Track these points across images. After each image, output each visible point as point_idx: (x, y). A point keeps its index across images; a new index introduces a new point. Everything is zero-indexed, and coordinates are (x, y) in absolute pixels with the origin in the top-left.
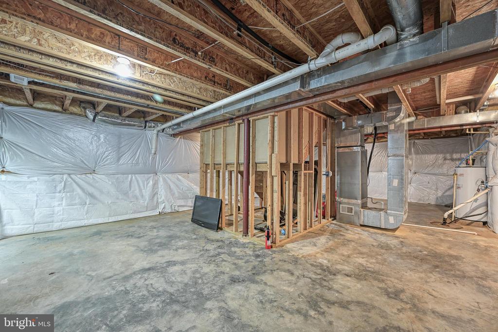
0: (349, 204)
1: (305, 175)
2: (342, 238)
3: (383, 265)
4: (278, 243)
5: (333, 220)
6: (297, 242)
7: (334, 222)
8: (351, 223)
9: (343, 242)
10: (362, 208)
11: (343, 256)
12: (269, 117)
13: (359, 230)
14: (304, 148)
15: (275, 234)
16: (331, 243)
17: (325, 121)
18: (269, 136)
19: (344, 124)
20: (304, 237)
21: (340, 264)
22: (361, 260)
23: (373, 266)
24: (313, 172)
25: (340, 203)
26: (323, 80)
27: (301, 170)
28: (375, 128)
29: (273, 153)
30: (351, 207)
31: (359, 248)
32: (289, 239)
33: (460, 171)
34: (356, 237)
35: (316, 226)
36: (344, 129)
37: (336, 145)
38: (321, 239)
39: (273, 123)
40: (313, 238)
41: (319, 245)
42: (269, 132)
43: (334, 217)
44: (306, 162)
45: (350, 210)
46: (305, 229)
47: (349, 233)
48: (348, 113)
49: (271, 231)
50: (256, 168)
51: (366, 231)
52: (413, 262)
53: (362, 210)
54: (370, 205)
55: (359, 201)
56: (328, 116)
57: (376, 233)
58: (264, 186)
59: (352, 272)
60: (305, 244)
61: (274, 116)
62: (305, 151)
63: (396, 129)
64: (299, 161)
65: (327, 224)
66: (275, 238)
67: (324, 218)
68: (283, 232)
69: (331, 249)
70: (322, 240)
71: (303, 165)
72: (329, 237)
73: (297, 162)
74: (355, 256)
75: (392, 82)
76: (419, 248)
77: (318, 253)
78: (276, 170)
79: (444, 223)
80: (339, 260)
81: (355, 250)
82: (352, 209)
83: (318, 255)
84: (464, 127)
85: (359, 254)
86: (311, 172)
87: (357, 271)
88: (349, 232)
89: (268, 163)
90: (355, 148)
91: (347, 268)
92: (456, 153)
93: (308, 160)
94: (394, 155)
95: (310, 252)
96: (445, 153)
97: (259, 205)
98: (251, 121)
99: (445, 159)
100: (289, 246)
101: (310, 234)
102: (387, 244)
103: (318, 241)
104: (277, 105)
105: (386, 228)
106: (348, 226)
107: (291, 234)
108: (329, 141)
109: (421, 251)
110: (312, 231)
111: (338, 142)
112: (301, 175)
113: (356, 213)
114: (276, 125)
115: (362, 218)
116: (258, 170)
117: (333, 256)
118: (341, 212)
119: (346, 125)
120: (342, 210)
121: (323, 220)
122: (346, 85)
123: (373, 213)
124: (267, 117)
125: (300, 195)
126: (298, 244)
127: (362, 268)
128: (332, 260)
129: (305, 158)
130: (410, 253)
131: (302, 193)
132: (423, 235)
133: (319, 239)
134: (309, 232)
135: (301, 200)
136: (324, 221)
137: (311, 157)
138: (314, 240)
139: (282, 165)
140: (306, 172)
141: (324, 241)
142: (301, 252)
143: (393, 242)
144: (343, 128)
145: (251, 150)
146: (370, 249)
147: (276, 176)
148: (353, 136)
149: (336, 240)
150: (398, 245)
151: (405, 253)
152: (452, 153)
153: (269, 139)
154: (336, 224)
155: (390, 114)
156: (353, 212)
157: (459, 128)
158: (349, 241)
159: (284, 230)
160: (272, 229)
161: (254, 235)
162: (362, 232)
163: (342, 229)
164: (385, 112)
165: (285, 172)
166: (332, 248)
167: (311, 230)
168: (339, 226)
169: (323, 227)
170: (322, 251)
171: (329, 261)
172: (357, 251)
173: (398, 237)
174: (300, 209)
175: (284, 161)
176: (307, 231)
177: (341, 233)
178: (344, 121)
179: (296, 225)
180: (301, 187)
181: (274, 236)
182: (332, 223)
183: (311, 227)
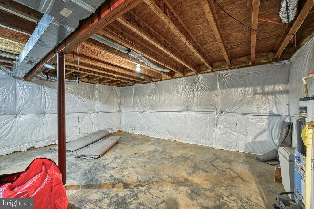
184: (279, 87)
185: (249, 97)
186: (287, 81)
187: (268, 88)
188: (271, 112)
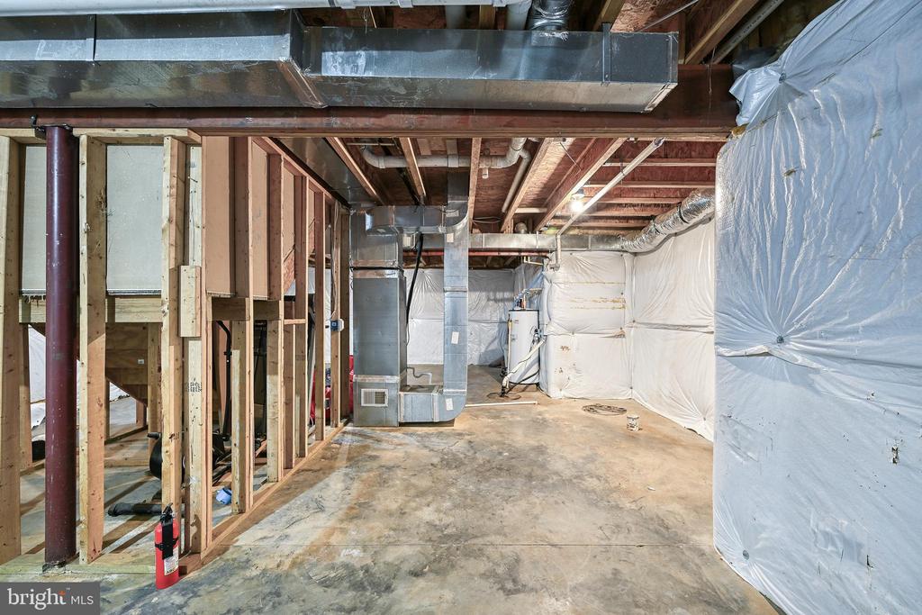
0: (378, 385)
1: (287, 329)
2: (375, 464)
3: (465, 507)
4: (207, 545)
5: (346, 424)
6: (270, 518)
7: (349, 428)
8: (382, 424)
9: (380, 475)
10: (401, 390)
11: (391, 515)
12: (167, 142)
13: (399, 435)
14: (283, 259)
15: (198, 524)
16: (356, 485)
17: (330, 208)
18: (167, 207)
19: (368, 219)
20: (287, 493)
21: (390, 544)
22: (427, 514)
23: (452, 519)
24: (305, 321)
25: (362, 386)
26: (362, 62)
27: (278, 318)
28: (421, 238)
29: (185, 262)
30: (383, 390)
31: (414, 480)
32: (244, 516)
33: (515, 315)
34: (400, 453)
35: (314, 449)
36: (371, 231)
37: (352, 263)
38: (332, 484)
39: (184, 166)
40: (311, 486)
41: (329, 504)
42: (166, 192)
43: (348, 416)
44: (287, 299)
45: (381, 397)
46: (288, 466)
47: (384, 449)
48: (378, 197)
49: (178, 523)
50: (112, 314)
51: (411, 435)
52: (501, 479)
53: (402, 393)
54: (411, 381)
55: (396, 377)
56: (335, 195)
57: (428, 435)
58: (152, 368)
59: (422, 558)
60: (294, 514)
61: (186, 144)
62: (285, 268)
63: (456, 244)
64: (270, 293)
65: (336, 438)
66: (197, 537)
67: (328, 424)
68: (222, 496)
69: (360, 505)
70: (335, 487)
71: (282, 303)
72: (348, 470)
73: (263, 296)
74: (413, 504)
75: (505, 126)
76: (495, 447)
77: (334, 529)
78: (195, 319)
79: (503, 394)
80: (386, 533)
81: (407, 488)
82: (383, 394)
83: (334, 540)
84: (523, 254)
85: (417, 496)
86: (302, 321)
87: (430, 549)
88: (384, 445)
89: (165, 294)
90: (388, 271)
91: (406, 552)
92: (499, 291)
93: (292, 293)
94: (452, 291)
95: (312, 539)
96: (489, 291)
97: (134, 420)
98: (83, 140)
99: (489, 300)
100: (245, 540)
101: (301, 478)
102: (454, 455)
103: (326, 494)
104: (199, 104)
105: (442, 420)
106: (378, 432)
107: (250, 494)
108: (337, 253)
109: (500, 454)
110: (306, 467)
111: (355, 256)
112: (276, 332)
113: (391, 401)
114: (195, 173)
115: (403, 409)
116: (119, 318)
117: (371, 525)
118: (363, 404)
119: (374, 222)
120: (365, 399)
121: (329, 428)
122: (417, 100)
123: (420, 397)
124: (159, 141)
125: (275, 384)
126: (272, 522)
127: (436, 535)
128: (371, 540)
129: (287, 288)
130: (489, 462)
131: (280, 378)
132: (490, 421)
133: (328, 485)
134: (298, 472)
135: (276, 396)
136: (329, 431)
137: (300, 286)
138: (313, 493)
139: (217, 302)
140: (288, 322)
141: (340, 486)
142: (286, 546)
143: (459, 446)
144: (368, 227)
145: (83, 248)
146: (431, 475)
147: (198, 338)
148: (386, 247)
149: (365, 475)
150: (468, 451)
151: (484, 465)
152: (495, 291)
153: (165, 213)
154: (354, 434)
155: (451, 214)
156: (386, 401)
157: (517, 254)
158: (390, 468)
159: (228, 489)
160: (185, 515)
161: (106, 544)
162: (408, 439)
163: (369, 442)
164: (443, 208)
165: (226, 323)
166: (362, 500)
167: (302, 464)
168: (360, 435)
169: (327, 448)
170: (342, 521)
171: (365, 549)
172: (412, 492)
173: (460, 434)
174: (275, 420)
175: (225, 291)
176: (293, 471)
177: (370, 453)
178: (368, 213)
179: (261, 460)
180: (276, 363)
181: (193, 530)
182: (345, 433)
183: (302, 455)
184: (507, 295)
185: (483, 303)
186: (513, 290)
187: (499, 295)
188: (501, 319)
